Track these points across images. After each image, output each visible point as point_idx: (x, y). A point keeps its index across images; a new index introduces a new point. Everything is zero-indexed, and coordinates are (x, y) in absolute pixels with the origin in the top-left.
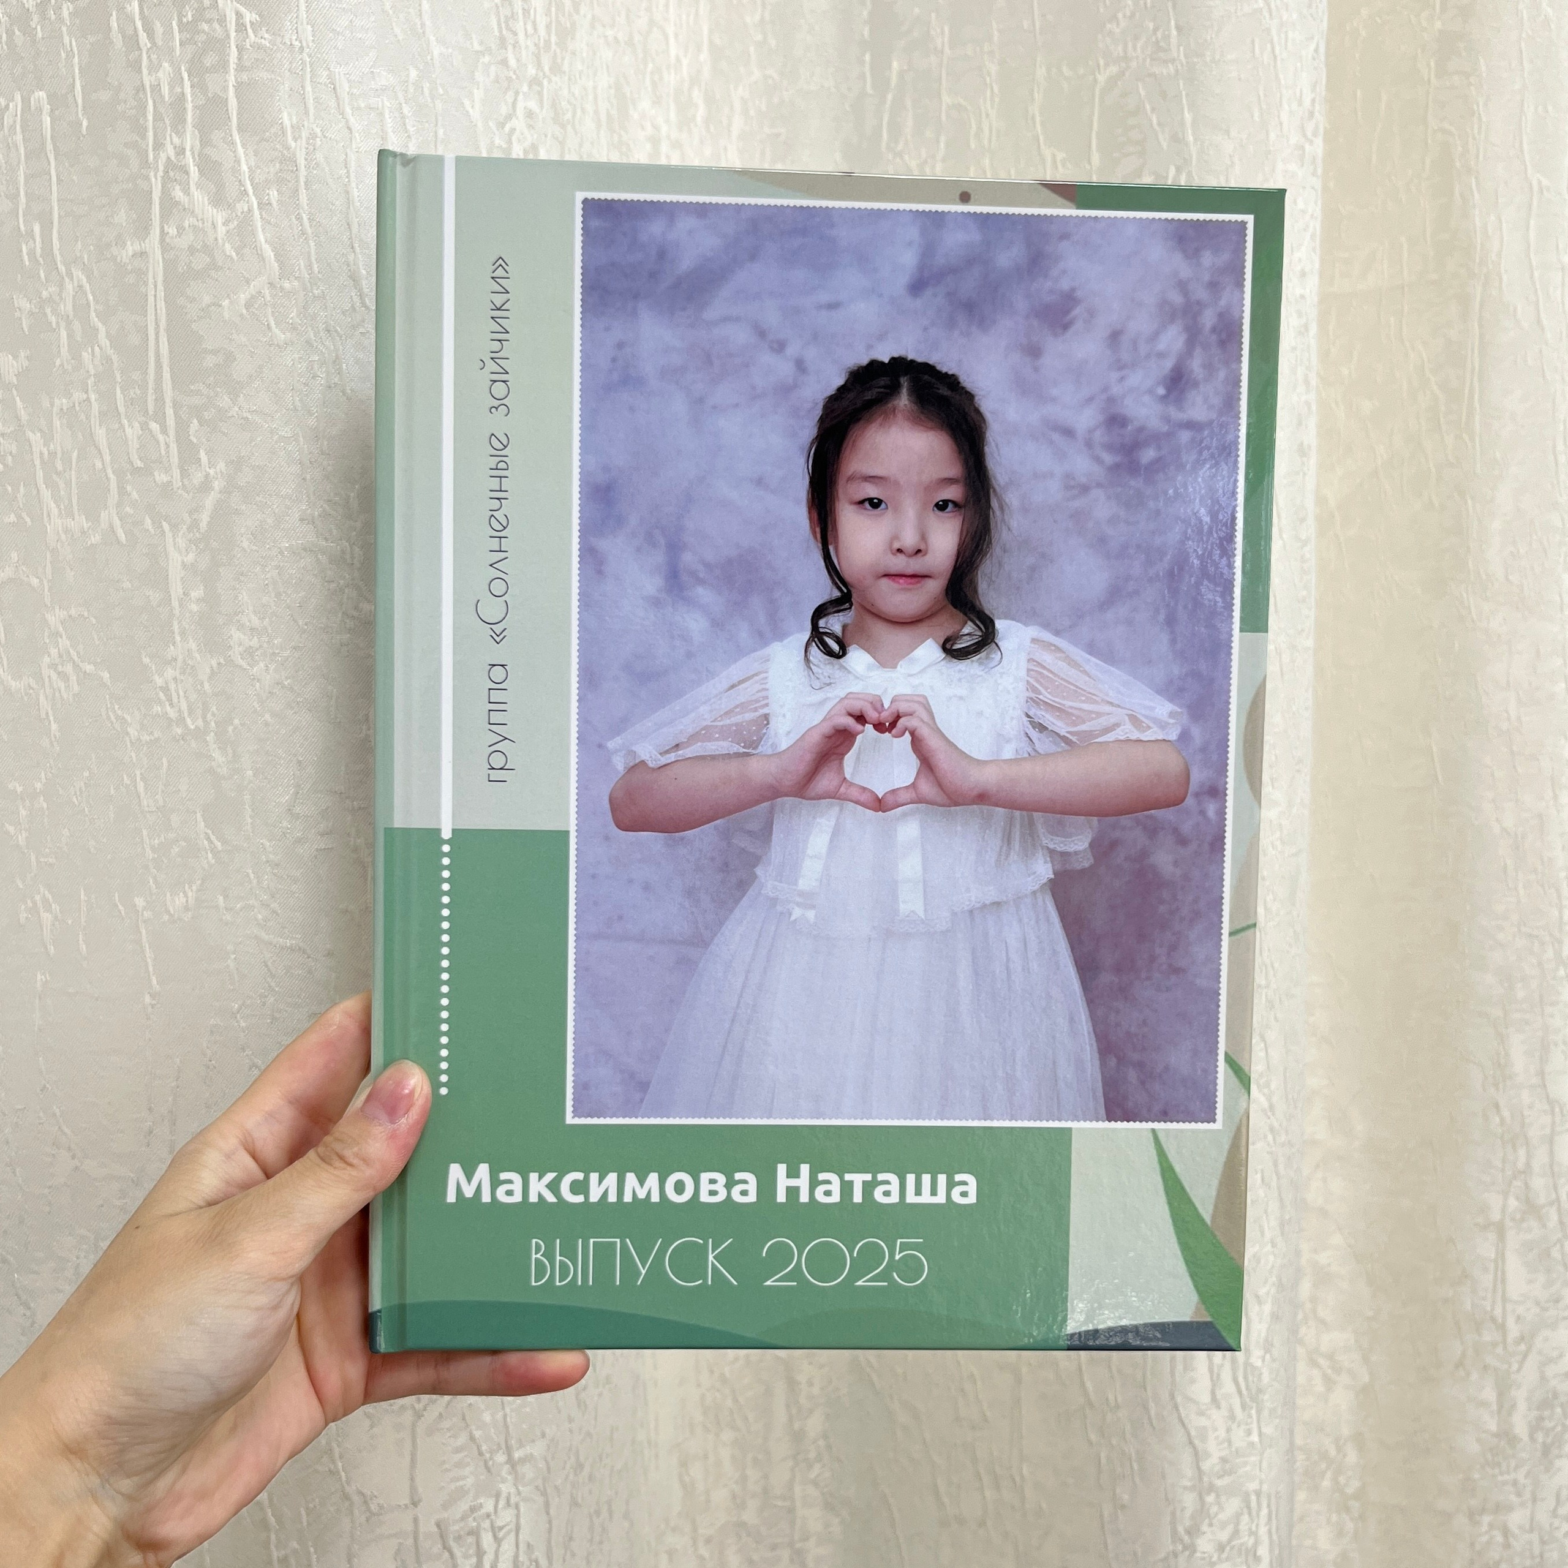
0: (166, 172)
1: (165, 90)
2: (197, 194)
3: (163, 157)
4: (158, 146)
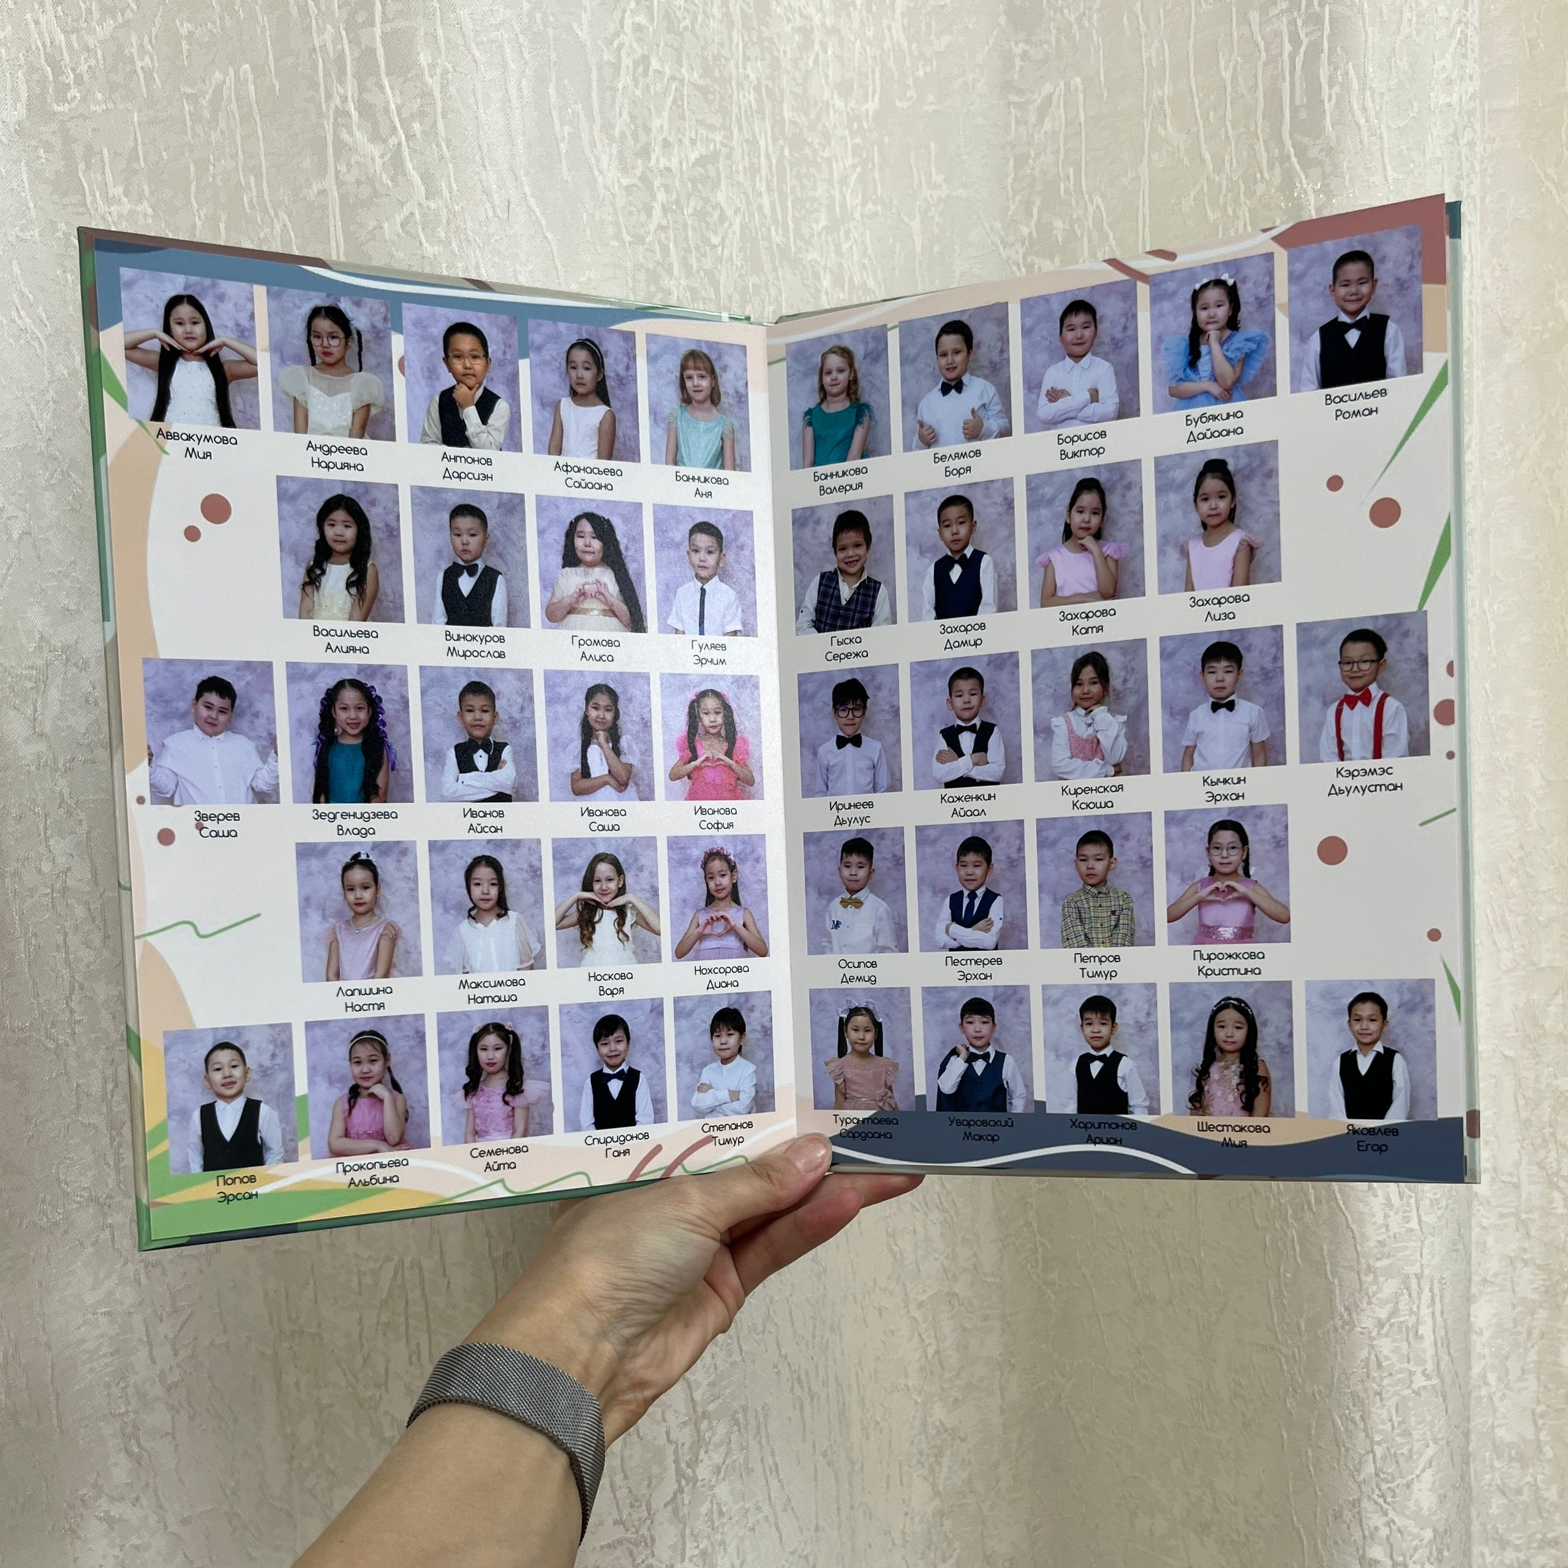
0: (335, 119)
1: (330, 47)
2: (358, 135)
3: (332, 105)
4: (329, 97)
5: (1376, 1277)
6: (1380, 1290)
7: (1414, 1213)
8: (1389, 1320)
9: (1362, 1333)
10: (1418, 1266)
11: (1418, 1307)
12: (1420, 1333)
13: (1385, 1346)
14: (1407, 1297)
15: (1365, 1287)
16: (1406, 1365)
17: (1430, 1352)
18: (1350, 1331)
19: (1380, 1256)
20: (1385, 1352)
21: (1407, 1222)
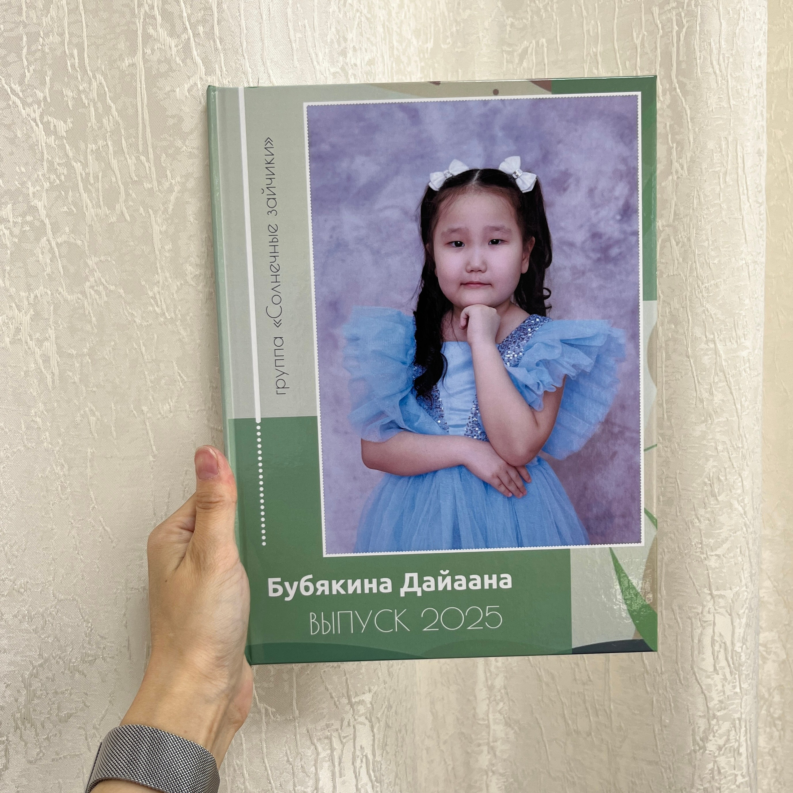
5: (718, 721)
6: (720, 728)
7: (738, 683)
8: (724, 745)
9: (710, 754)
10: (739, 713)
11: (739, 737)
12: (740, 752)
13: (722, 761)
14: (734, 732)
15: (712, 726)
16: (733, 771)
17: (745, 762)
18: (703, 753)
19: (720, 709)
20: (722, 765)
21: (734, 689)
